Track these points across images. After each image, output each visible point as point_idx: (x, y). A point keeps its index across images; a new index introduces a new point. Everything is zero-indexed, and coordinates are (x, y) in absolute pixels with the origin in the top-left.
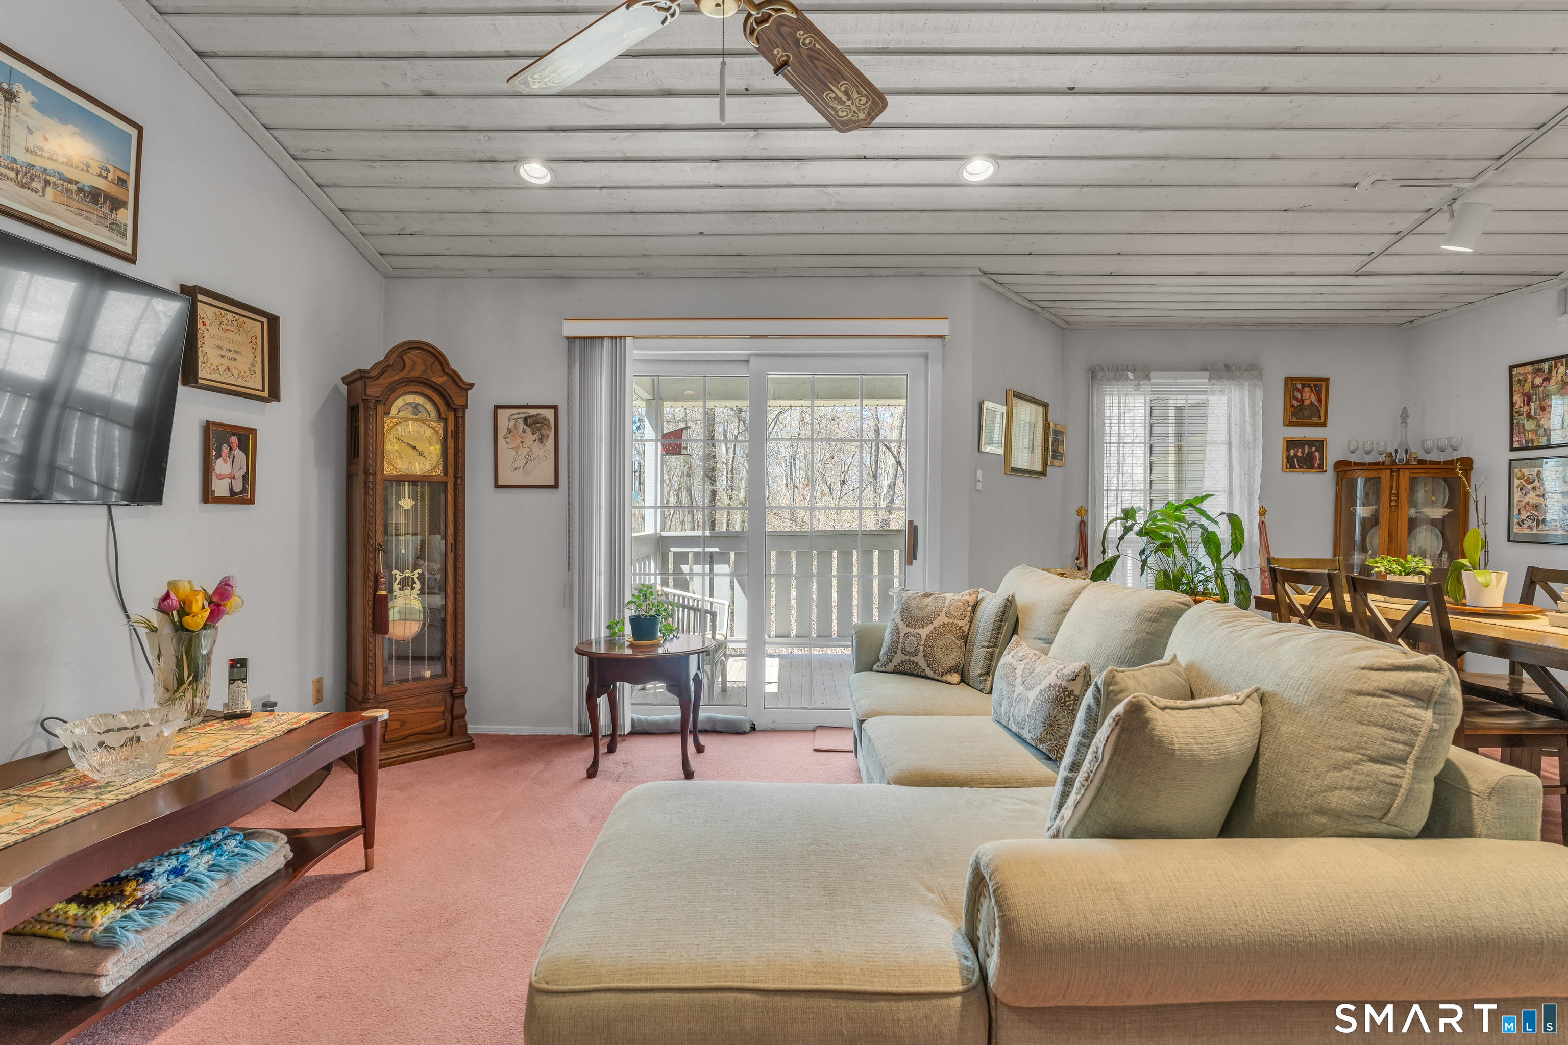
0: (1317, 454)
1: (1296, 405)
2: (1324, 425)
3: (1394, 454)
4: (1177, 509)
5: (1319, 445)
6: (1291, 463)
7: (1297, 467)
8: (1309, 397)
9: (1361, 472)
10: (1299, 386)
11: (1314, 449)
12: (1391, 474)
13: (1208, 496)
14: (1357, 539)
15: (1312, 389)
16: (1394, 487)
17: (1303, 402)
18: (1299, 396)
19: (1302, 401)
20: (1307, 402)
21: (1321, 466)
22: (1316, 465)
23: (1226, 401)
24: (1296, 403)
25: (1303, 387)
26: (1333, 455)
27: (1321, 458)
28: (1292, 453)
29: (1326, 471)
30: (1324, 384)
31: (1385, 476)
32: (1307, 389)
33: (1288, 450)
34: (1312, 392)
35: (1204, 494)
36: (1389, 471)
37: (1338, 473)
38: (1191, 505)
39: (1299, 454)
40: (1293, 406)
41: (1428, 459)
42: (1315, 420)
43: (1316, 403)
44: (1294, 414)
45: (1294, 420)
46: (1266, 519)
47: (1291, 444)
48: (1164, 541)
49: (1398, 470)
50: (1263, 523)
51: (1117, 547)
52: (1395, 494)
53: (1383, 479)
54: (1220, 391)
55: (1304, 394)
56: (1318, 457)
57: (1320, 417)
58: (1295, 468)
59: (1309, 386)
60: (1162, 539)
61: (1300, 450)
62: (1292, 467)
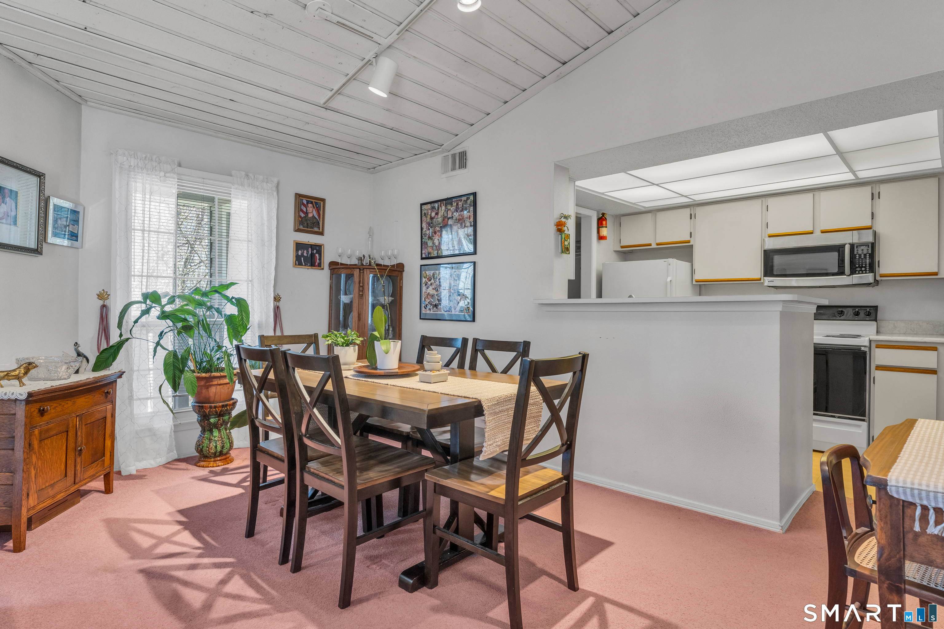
0: (317, 255)
1: (302, 216)
2: (322, 234)
3: (363, 258)
4: (205, 294)
5: (318, 248)
6: (299, 261)
7: (303, 264)
8: (312, 212)
9: (343, 270)
10: (305, 202)
11: (315, 251)
12: (360, 271)
13: (233, 284)
14: (341, 319)
15: (313, 206)
16: (361, 282)
17: (308, 215)
18: (305, 210)
19: (306, 213)
20: (310, 215)
21: (319, 265)
22: (317, 264)
23: (246, 205)
24: (303, 215)
25: (307, 203)
26: (328, 257)
27: (320, 259)
28: (300, 253)
29: (323, 269)
30: (322, 203)
31: (356, 272)
32: (310, 205)
33: (297, 250)
34: (314, 208)
35: (229, 282)
36: (359, 269)
37: (331, 270)
38: (216, 291)
39: (305, 254)
40: (300, 217)
41: (382, 264)
42: (316, 229)
43: (317, 217)
44: (301, 223)
45: (301, 227)
46: (281, 304)
47: (299, 246)
48: (185, 324)
49: (364, 269)
50: (278, 307)
51: (131, 331)
52: (362, 286)
53: (355, 275)
54: (242, 196)
55: (308, 209)
56: (318, 258)
57: (319, 228)
58: (302, 265)
59: (312, 203)
60: (181, 321)
61: (305, 251)
62: (300, 264)
